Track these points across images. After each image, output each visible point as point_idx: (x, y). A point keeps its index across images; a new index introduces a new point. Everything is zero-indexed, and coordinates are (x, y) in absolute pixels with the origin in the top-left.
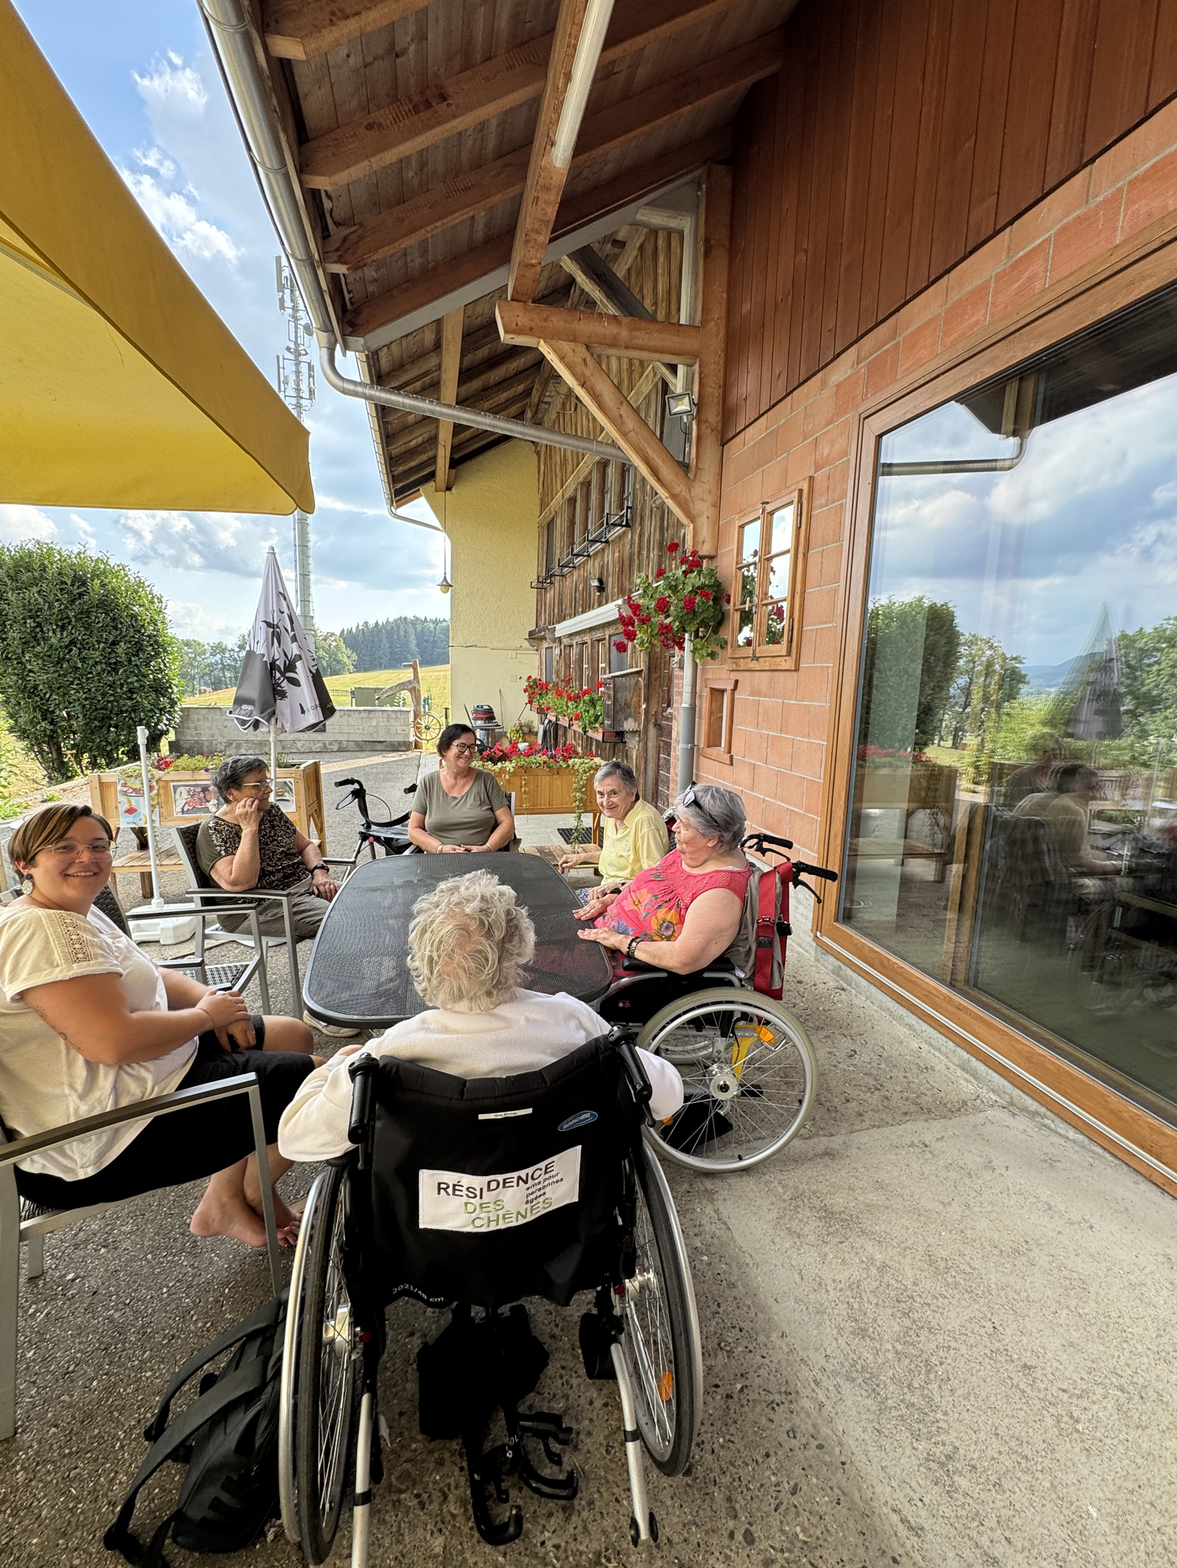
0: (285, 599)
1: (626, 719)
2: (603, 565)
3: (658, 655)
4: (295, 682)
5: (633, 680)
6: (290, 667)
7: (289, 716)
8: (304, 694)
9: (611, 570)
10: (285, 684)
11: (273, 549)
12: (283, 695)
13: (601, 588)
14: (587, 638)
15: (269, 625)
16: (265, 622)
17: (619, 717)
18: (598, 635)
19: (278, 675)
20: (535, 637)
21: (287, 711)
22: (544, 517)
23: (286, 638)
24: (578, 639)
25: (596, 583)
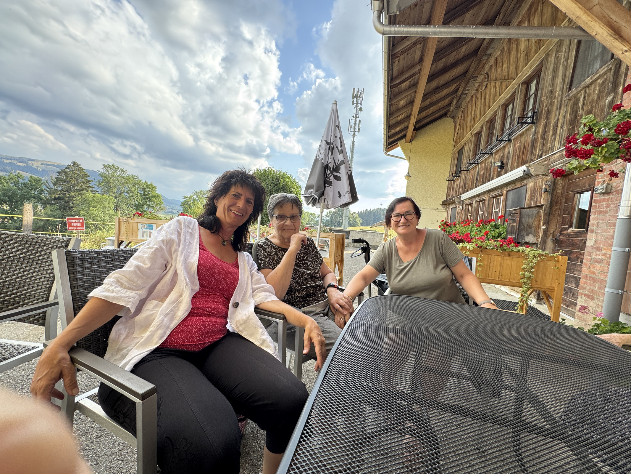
0: (339, 129)
1: (528, 235)
2: (503, 156)
3: (560, 195)
4: (338, 178)
5: (535, 211)
6: (336, 169)
7: (331, 197)
8: (343, 186)
9: (511, 155)
10: (332, 178)
11: (336, 101)
12: (330, 184)
13: (502, 167)
14: (486, 197)
15: (328, 143)
16: (326, 141)
17: (522, 234)
18: (496, 193)
19: (329, 172)
20: (446, 203)
21: (331, 194)
22: (456, 149)
23: (336, 151)
24: (478, 199)
25: (499, 164)
